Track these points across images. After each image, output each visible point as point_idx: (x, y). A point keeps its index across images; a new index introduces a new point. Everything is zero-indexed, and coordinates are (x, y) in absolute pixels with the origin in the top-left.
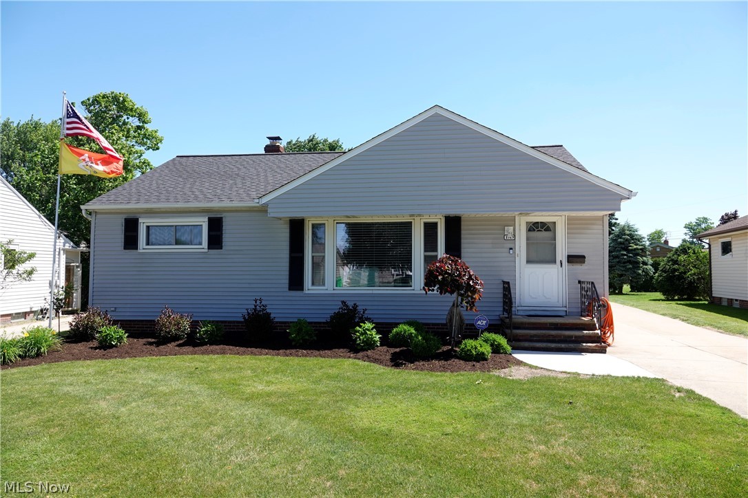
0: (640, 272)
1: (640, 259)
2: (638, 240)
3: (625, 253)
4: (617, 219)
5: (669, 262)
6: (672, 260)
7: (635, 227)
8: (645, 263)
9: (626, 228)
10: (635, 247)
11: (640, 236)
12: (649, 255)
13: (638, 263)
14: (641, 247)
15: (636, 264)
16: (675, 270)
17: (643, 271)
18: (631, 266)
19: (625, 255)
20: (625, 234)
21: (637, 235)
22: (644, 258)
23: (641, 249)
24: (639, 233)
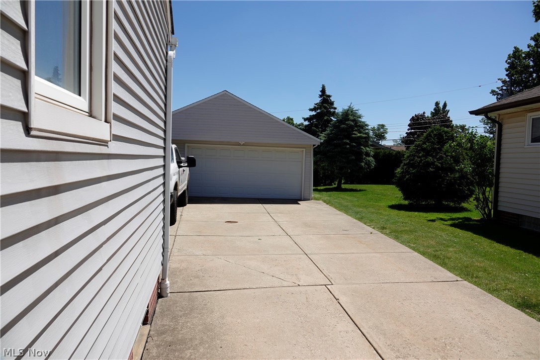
0: (363, 164)
1: (364, 149)
2: (362, 127)
3: (348, 141)
4: (335, 109)
5: (418, 152)
6: (424, 150)
7: (360, 112)
8: (368, 155)
9: (349, 112)
10: (359, 135)
11: (364, 122)
12: (371, 145)
13: (361, 153)
14: (364, 135)
15: (359, 155)
16: (429, 164)
17: (366, 164)
18: (353, 157)
19: (347, 144)
20: (348, 120)
21: (360, 122)
22: (368, 149)
23: (365, 138)
24: (363, 120)
